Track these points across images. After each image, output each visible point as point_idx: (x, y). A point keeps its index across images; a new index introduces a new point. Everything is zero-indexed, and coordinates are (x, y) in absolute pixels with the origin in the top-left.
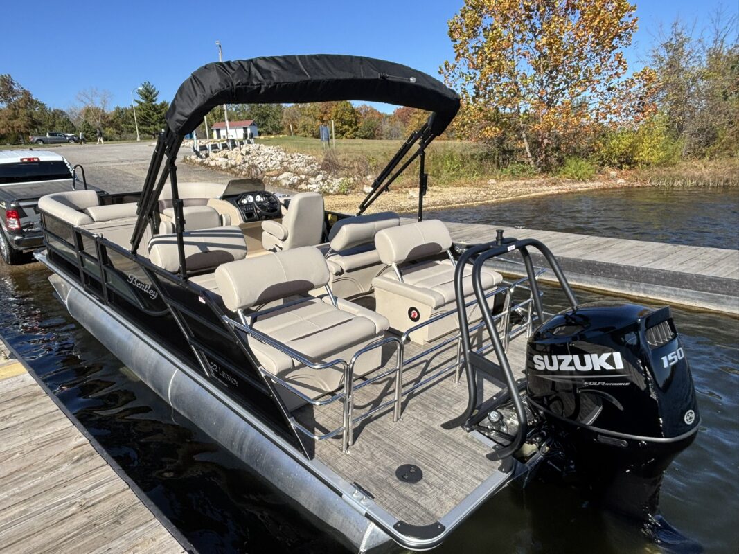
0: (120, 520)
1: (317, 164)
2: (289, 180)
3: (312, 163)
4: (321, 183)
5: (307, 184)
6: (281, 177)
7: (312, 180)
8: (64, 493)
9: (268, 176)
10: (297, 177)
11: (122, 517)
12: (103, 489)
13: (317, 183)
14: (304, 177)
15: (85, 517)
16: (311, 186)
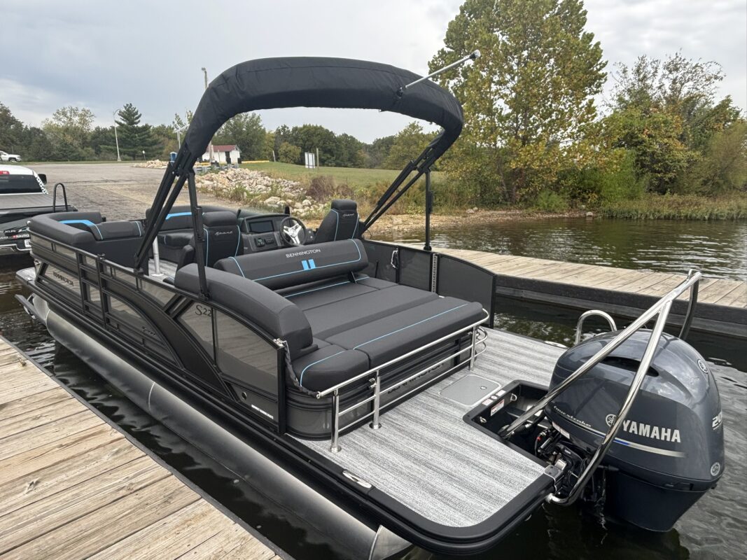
0: (169, 500)
2: (276, 203)
4: (308, 208)
7: (298, 204)
8: (111, 479)
9: (254, 199)
10: (283, 201)
11: (170, 498)
12: (147, 476)
13: (303, 207)
14: (290, 201)
15: (136, 498)
16: (299, 210)
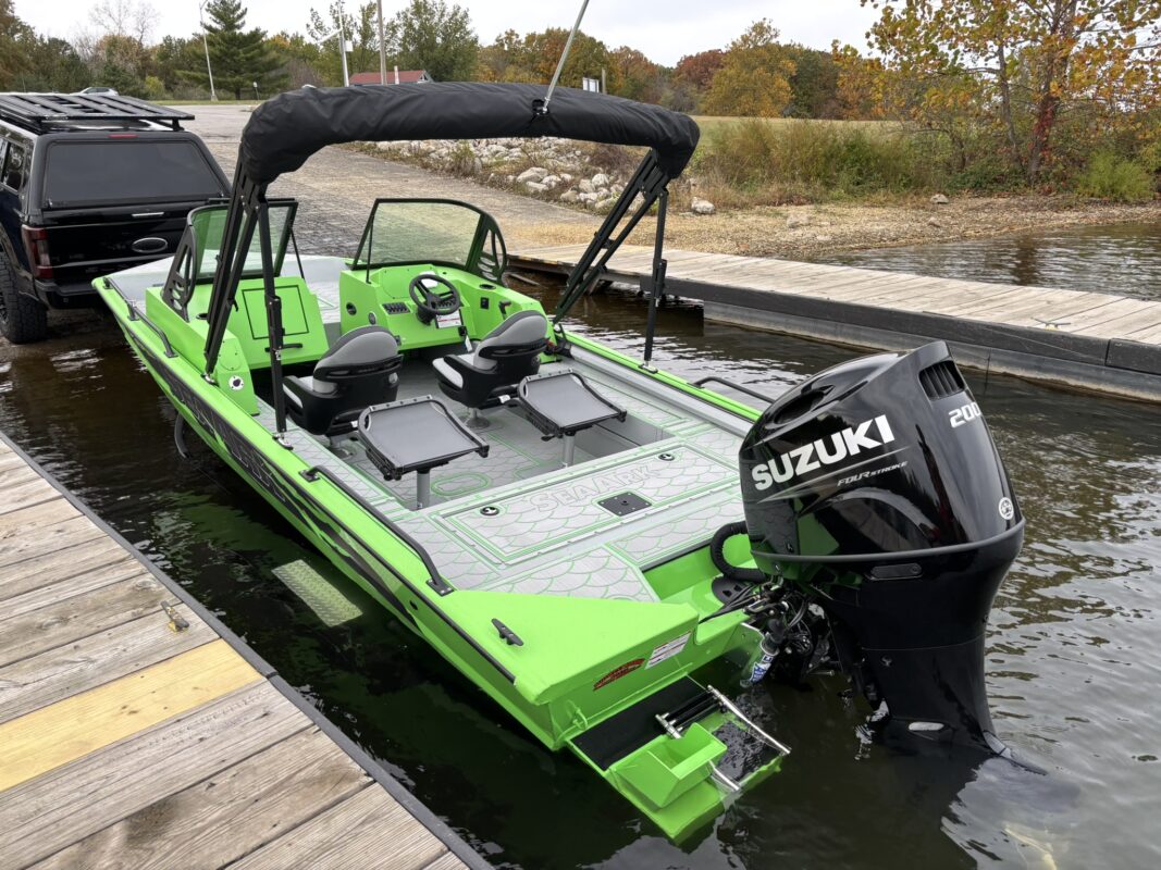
1: (578, 153)
2: (540, 181)
3: (569, 152)
4: (605, 190)
5: (579, 191)
6: (521, 177)
7: (585, 184)
9: (497, 173)
10: (554, 177)
13: (596, 189)
14: (568, 177)
16: (588, 196)
